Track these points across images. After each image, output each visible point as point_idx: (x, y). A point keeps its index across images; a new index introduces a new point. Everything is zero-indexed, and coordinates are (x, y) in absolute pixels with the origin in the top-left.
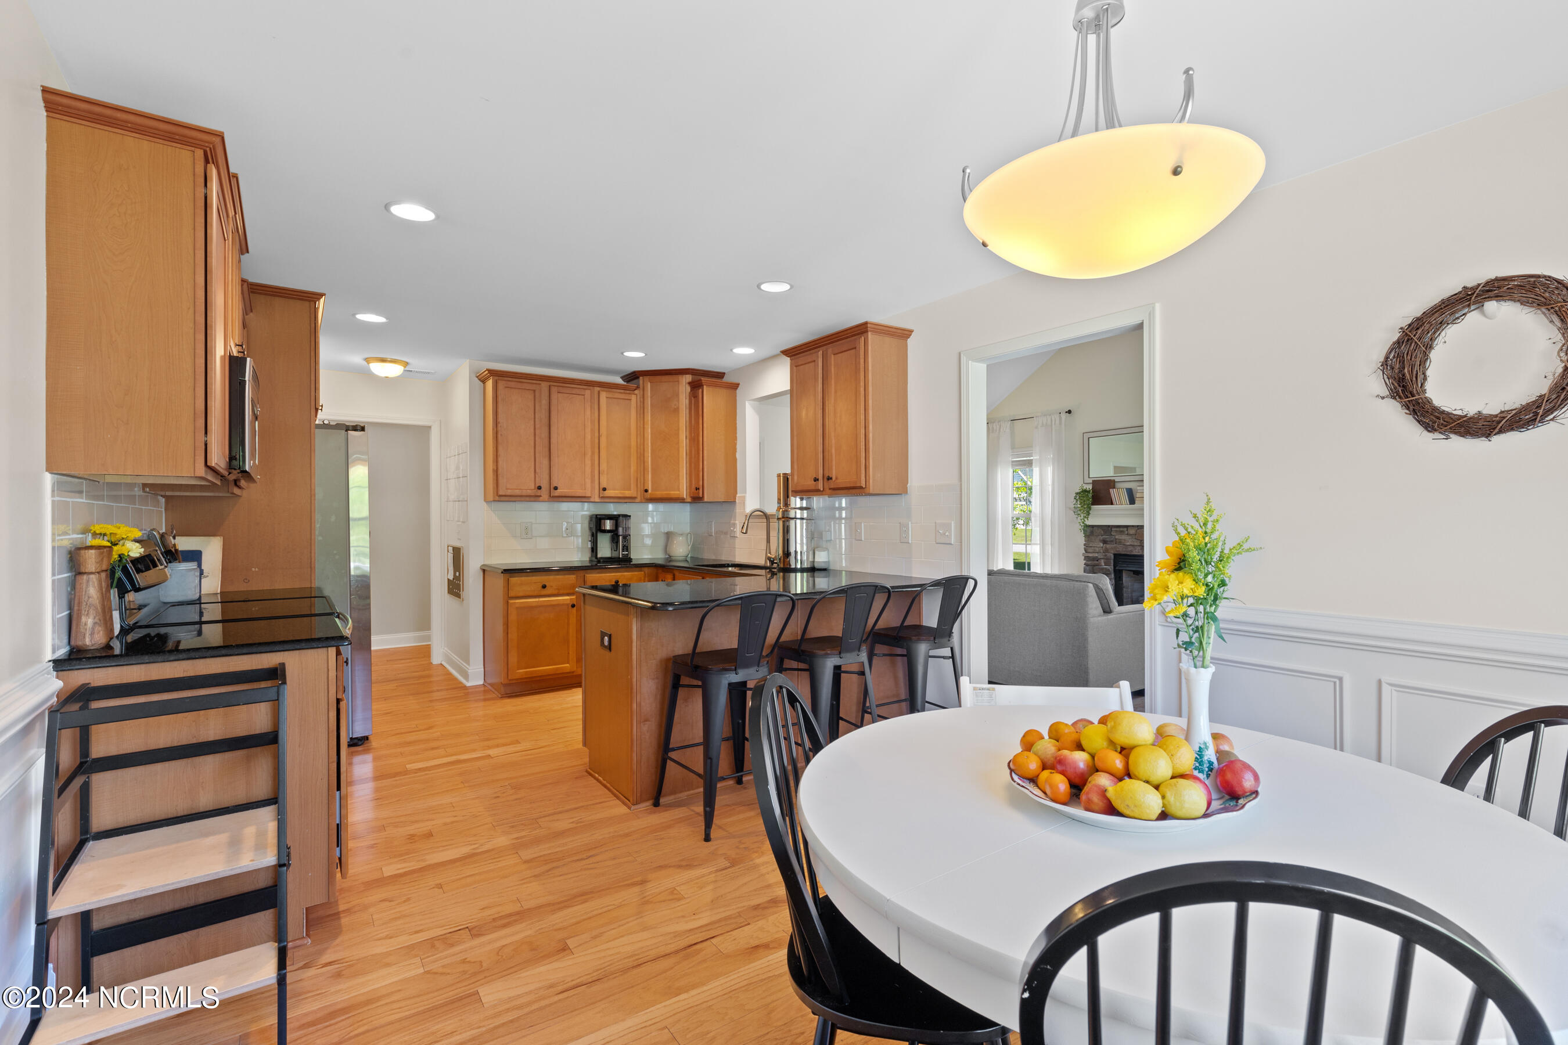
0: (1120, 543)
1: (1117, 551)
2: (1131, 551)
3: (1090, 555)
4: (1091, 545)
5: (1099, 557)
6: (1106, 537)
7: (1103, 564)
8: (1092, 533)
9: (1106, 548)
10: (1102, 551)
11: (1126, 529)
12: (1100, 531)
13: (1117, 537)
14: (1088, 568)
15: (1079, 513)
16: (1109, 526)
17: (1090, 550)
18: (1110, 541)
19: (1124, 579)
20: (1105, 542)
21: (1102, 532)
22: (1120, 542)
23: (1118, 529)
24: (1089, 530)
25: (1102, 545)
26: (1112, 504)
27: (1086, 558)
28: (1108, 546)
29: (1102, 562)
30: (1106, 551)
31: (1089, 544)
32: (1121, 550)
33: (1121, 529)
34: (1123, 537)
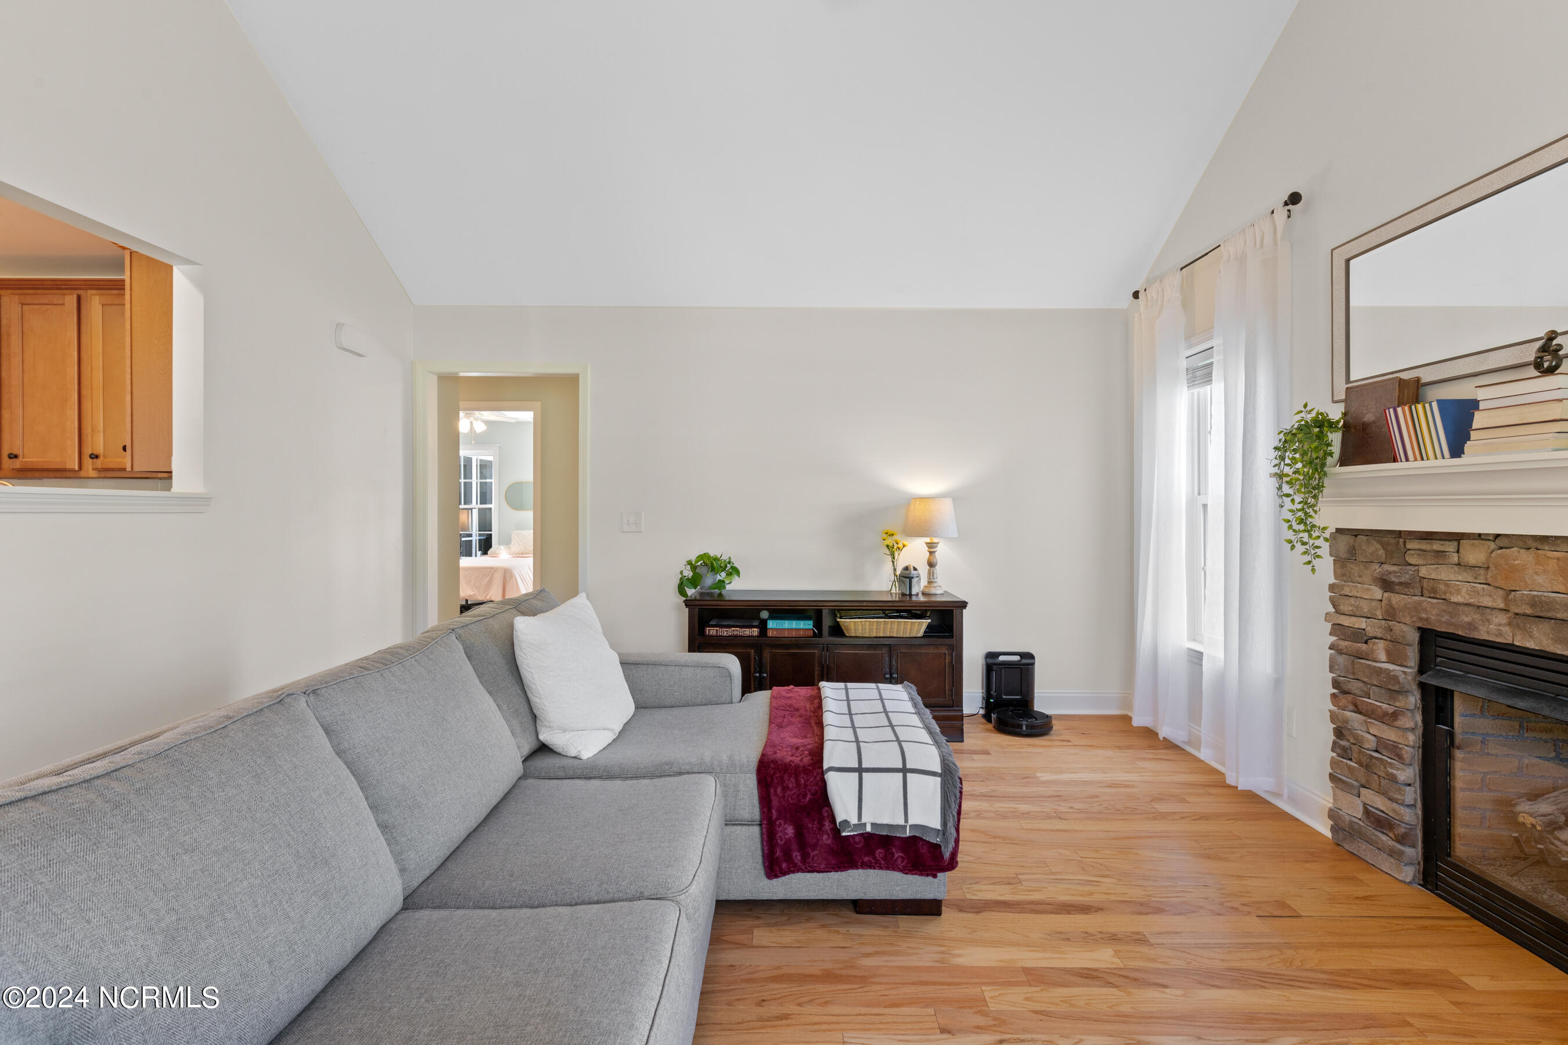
0: (1434, 594)
1: (1421, 619)
2: (1471, 626)
3: (1346, 621)
4: (1346, 591)
5: (1371, 631)
6: (1394, 568)
7: (1383, 656)
8: (1352, 551)
9: (1390, 604)
10: (1379, 614)
11: (1450, 547)
12: (1375, 548)
13: (1423, 572)
14: (1341, 660)
15: (1291, 491)
16: (1399, 534)
17: (1345, 608)
18: (1401, 584)
19: (1458, 719)
20: (1386, 585)
21: (1381, 552)
22: (1434, 590)
23: (1424, 545)
24: (1344, 541)
25: (1377, 593)
26: (1395, 460)
27: (1337, 629)
28: (1396, 599)
29: (1380, 650)
30: (1391, 614)
31: (1342, 587)
32: (1440, 622)
33: (1437, 546)
34: (1444, 574)
